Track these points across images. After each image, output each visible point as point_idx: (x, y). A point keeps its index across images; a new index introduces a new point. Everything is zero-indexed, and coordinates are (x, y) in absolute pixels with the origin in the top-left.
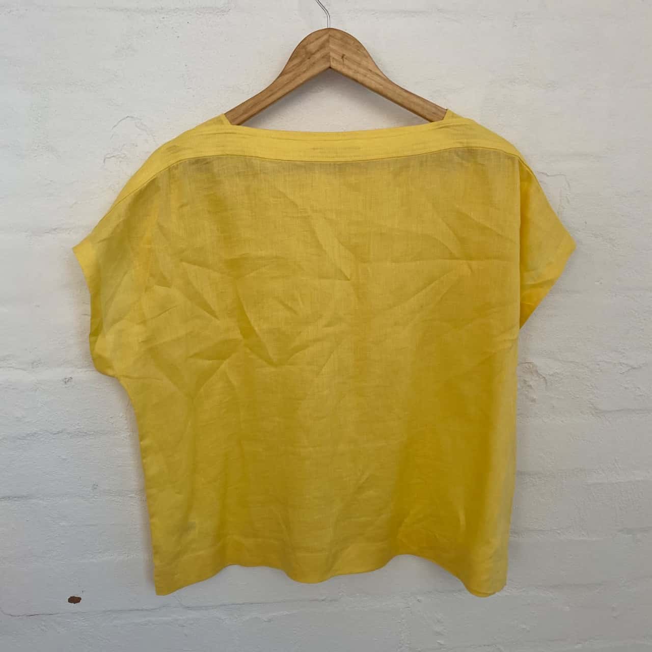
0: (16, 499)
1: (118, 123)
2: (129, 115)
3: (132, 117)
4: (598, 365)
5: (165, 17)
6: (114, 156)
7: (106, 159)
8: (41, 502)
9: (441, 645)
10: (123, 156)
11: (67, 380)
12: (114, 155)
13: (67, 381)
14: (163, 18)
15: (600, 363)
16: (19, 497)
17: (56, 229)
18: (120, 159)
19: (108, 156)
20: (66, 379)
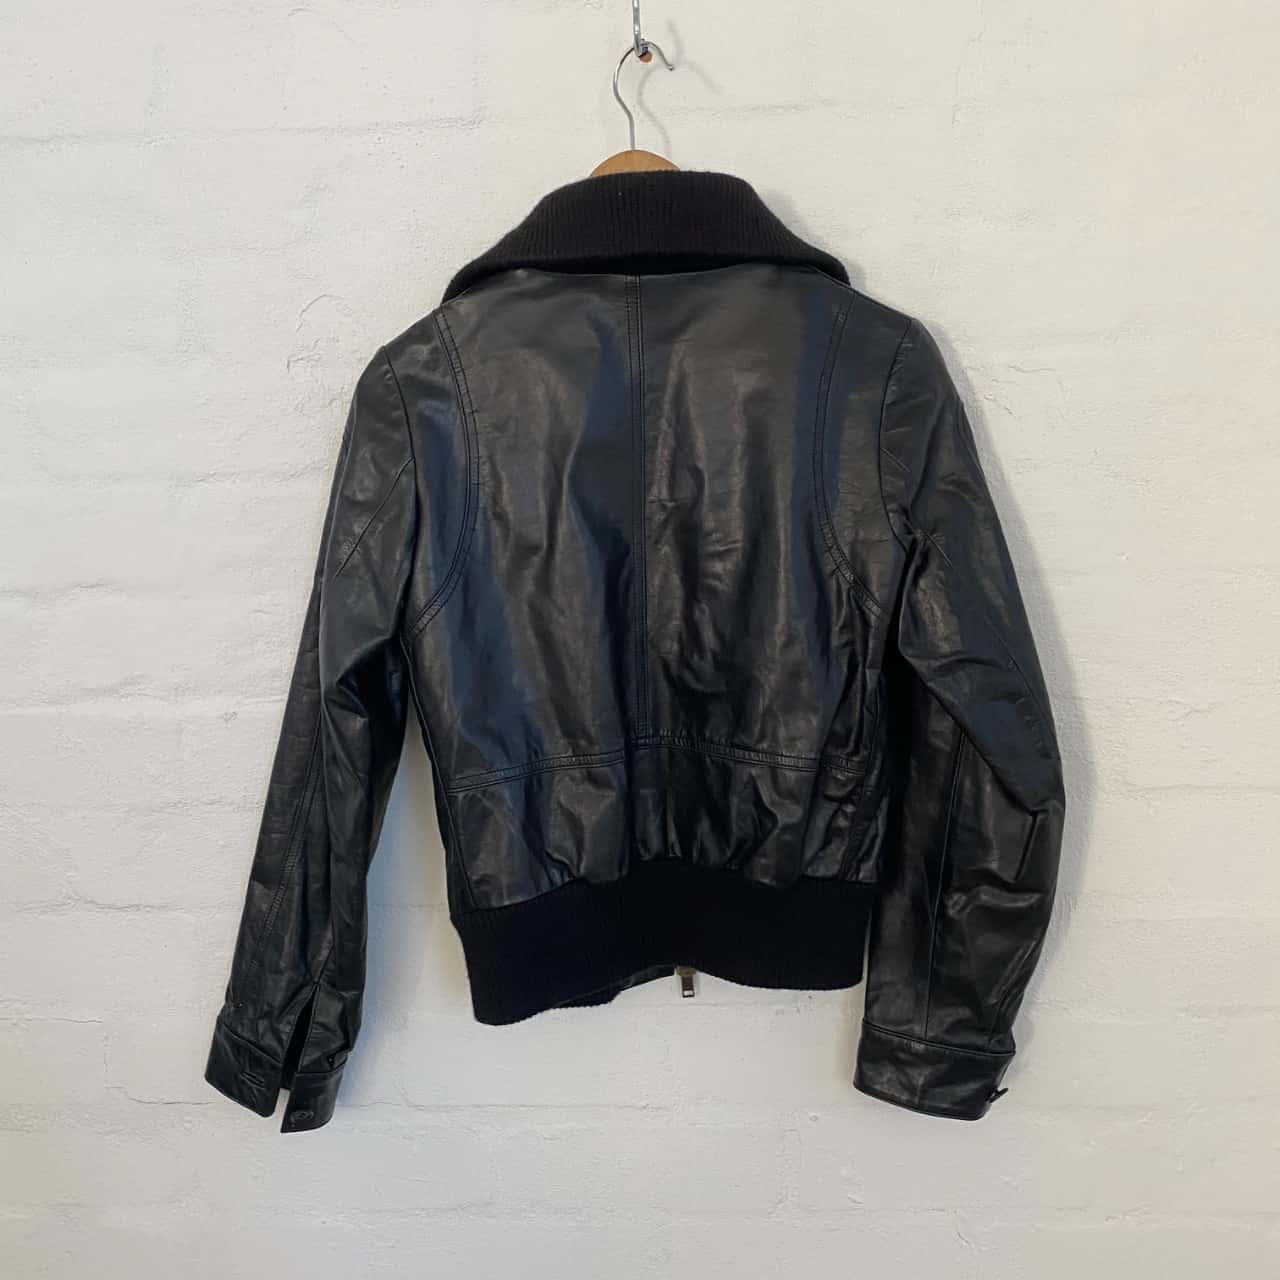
0: (148, 909)
1: (308, 307)
2: (323, 293)
3: (331, 296)
4: (1128, 703)
5: (381, 136)
6: (302, 359)
7: (292, 364)
8: (185, 915)
9: (855, 1202)
10: (317, 356)
11: (229, 716)
12: (304, 355)
13: (227, 718)
14: (379, 139)
15: (1131, 701)
16: (152, 907)
17: (215, 474)
18: (313, 363)
19: (292, 359)
20: (226, 714)
